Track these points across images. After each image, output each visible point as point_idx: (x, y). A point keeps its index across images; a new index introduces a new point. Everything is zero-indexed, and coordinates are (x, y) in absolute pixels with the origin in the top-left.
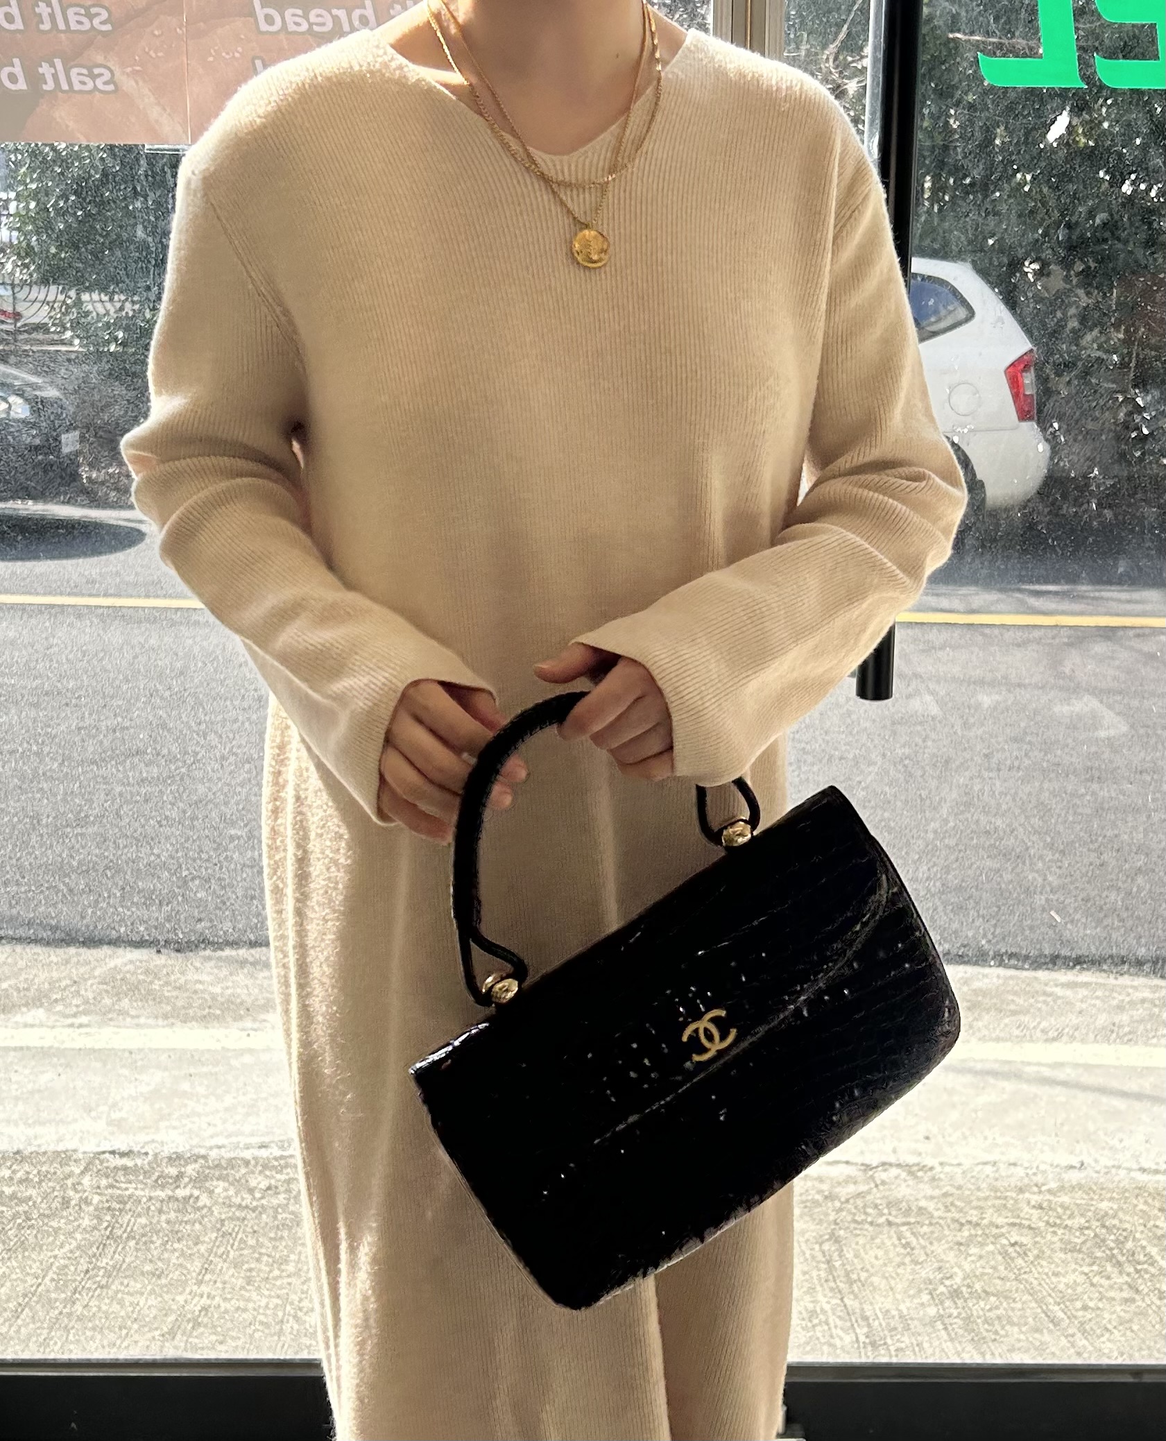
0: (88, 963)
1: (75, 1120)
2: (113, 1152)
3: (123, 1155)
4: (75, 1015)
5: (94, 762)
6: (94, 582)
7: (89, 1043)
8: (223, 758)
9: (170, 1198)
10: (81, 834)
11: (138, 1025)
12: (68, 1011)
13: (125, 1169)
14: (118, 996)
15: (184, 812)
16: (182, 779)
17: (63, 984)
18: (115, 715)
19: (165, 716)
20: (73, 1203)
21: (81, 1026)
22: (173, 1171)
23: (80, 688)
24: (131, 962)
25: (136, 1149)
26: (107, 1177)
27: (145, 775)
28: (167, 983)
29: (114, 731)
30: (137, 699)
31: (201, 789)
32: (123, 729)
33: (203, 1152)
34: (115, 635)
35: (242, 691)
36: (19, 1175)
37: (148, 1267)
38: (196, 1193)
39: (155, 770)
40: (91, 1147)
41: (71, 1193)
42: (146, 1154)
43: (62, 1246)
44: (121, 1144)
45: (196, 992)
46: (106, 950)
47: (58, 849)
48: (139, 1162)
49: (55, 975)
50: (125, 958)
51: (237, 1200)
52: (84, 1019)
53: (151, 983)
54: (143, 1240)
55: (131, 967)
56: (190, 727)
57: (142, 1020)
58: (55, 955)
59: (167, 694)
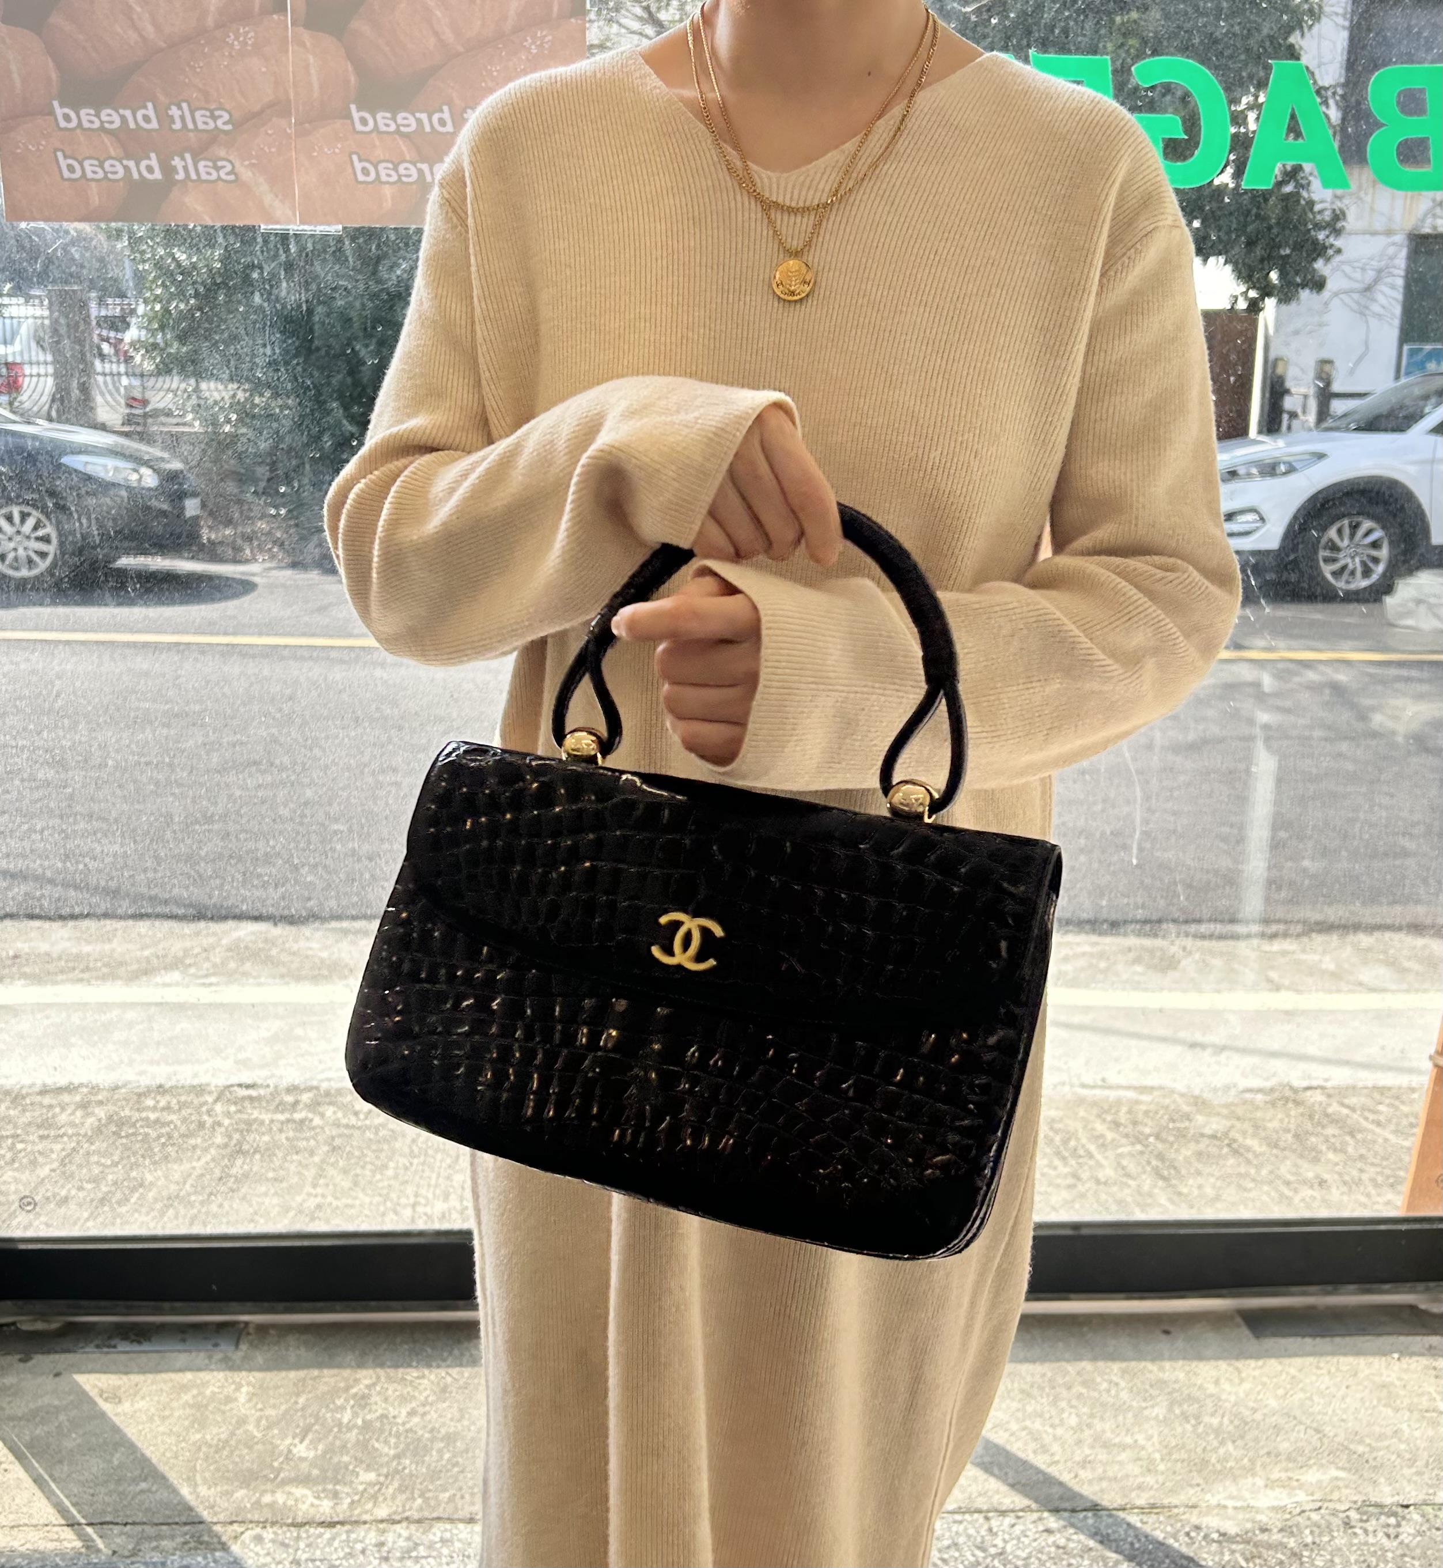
0: (214, 934)
1: (207, 1060)
2: (240, 1085)
3: (248, 1087)
4: (206, 976)
6: (215, 624)
7: (218, 998)
9: (288, 1121)
10: (209, 831)
11: (260, 984)
12: (201, 973)
13: (251, 1099)
14: (242, 961)
15: (295, 812)
17: (196, 950)
20: (207, 1125)
21: (211, 985)
22: (289, 1099)
24: (253, 933)
25: (259, 1082)
26: (235, 1103)
28: (282, 950)
33: (315, 1083)
34: (234, 668)
36: (163, 1103)
37: (271, 1175)
38: (310, 1116)
40: (221, 1081)
41: (205, 1117)
42: (268, 1086)
43: (199, 1159)
44: (246, 1078)
45: (307, 957)
46: (231, 924)
47: (189, 842)
48: (262, 1092)
49: (188, 944)
50: (247, 930)
51: (344, 1121)
52: (213, 980)
53: (270, 950)
54: (267, 1152)
55: (253, 938)
57: (263, 980)
58: (188, 928)
59: (278, 715)
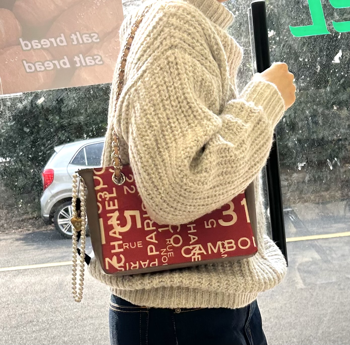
5: (15, 327)
8: (62, 320)
16: (48, 329)
18: (21, 309)
19: (39, 307)
23: (8, 301)
27: (34, 329)
29: (21, 315)
30: (29, 302)
31: (55, 332)
32: (25, 314)
35: (67, 295)
39: (38, 328)
56: (49, 310)
